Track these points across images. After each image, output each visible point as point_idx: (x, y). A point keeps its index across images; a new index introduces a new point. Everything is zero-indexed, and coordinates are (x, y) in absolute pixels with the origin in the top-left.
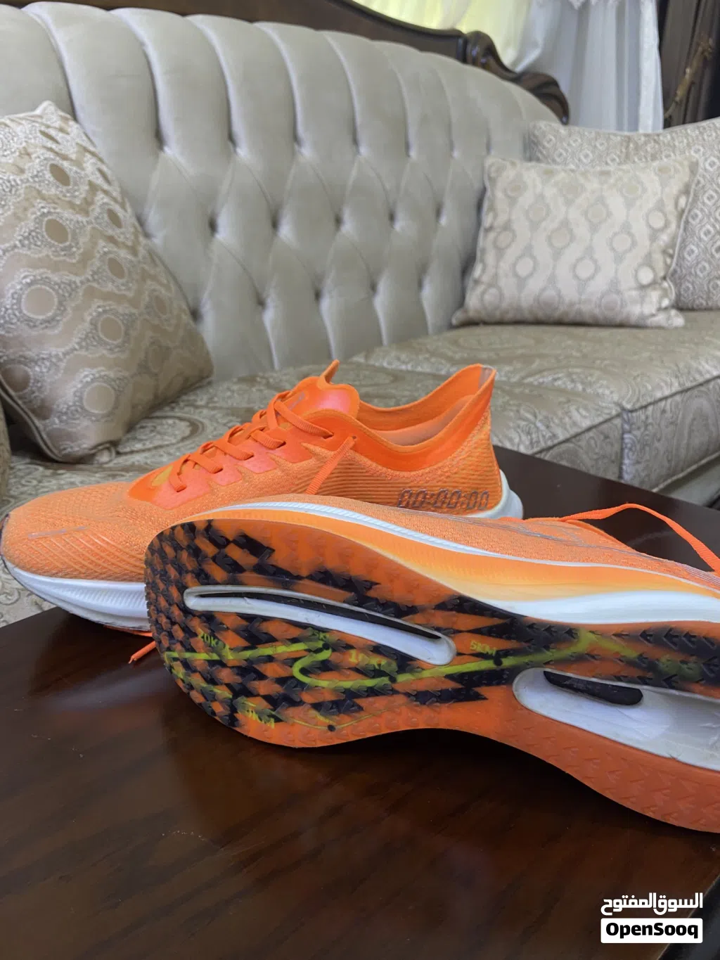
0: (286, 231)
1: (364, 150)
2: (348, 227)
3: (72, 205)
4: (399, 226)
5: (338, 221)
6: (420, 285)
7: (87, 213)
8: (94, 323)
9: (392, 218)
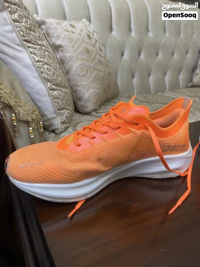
0: (142, 56)
1: (167, 34)
2: (160, 56)
3: (91, 45)
4: (175, 56)
5: (157, 54)
6: (179, 74)
7: (95, 47)
8: (94, 77)
9: (173, 54)
